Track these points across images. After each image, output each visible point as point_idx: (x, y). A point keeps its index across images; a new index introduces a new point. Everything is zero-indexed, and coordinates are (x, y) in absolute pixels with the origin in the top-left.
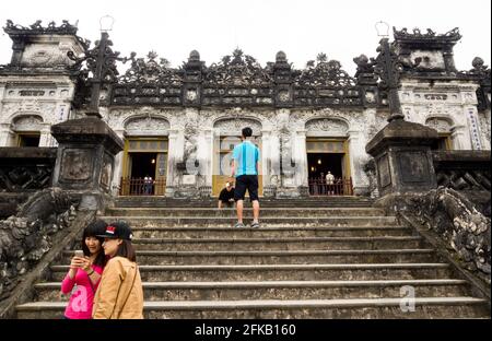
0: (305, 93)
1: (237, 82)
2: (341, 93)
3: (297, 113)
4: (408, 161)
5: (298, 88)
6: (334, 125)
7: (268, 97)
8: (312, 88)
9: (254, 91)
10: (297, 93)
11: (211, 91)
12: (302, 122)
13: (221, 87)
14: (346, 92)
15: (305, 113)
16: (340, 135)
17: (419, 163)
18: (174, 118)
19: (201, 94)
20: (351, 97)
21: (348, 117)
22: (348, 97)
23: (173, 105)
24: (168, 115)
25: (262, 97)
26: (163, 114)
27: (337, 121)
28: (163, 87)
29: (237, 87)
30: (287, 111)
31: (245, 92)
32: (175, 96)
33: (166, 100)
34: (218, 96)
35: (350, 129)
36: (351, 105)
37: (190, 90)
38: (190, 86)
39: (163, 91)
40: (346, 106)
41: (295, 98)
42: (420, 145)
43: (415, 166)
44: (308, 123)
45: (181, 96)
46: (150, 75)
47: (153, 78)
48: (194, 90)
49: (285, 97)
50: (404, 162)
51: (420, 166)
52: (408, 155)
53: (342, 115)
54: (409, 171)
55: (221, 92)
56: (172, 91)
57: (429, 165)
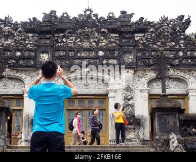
0: (147, 54)
1: (86, 45)
2: (181, 54)
3: (140, 73)
4: (165, 120)
5: (141, 50)
6: (175, 83)
7: (114, 58)
8: (154, 50)
9: (101, 53)
10: (140, 54)
11: (62, 53)
12: (144, 80)
13: (71, 49)
14: (185, 53)
15: (147, 73)
16: (181, 92)
17: (171, 121)
18: (28, 78)
19: (53, 57)
20: (190, 58)
21: (187, 76)
22: (187, 58)
23: (28, 66)
24: (22, 76)
25: (108, 59)
26: (18, 75)
27: (178, 79)
28: (18, 50)
29: (86, 50)
30: (131, 71)
31: (93, 54)
32: (30, 58)
33: (21, 62)
34: (68, 58)
35: (190, 87)
36: (190, 65)
37: (43, 52)
38: (43, 49)
39: (18, 54)
40: (185, 66)
41: (138, 59)
42: (172, 111)
43: (169, 123)
44: (150, 82)
45: (35, 58)
46: (7, 39)
47: (9, 41)
48: (47, 52)
49: (129, 58)
50: (163, 121)
51: (172, 123)
52: (165, 117)
53: (182, 74)
54: (165, 125)
55: (71, 54)
56: (26, 54)
57: (176, 122)
